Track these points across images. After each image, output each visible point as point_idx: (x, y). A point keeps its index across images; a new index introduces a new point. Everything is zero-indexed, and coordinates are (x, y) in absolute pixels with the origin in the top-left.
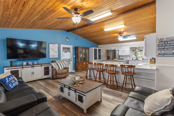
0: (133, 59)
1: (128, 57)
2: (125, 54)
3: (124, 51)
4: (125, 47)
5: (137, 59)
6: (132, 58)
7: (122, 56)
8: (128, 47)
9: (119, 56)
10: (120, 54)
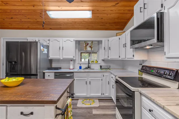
0: (80, 68)
1: (72, 62)
2: (64, 57)
3: (61, 48)
4: (65, 39)
5: (89, 67)
6: (79, 65)
7: (58, 60)
8: (72, 39)
9: (51, 61)
10: (51, 57)
